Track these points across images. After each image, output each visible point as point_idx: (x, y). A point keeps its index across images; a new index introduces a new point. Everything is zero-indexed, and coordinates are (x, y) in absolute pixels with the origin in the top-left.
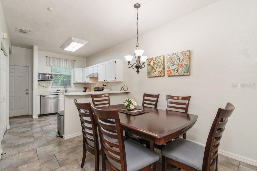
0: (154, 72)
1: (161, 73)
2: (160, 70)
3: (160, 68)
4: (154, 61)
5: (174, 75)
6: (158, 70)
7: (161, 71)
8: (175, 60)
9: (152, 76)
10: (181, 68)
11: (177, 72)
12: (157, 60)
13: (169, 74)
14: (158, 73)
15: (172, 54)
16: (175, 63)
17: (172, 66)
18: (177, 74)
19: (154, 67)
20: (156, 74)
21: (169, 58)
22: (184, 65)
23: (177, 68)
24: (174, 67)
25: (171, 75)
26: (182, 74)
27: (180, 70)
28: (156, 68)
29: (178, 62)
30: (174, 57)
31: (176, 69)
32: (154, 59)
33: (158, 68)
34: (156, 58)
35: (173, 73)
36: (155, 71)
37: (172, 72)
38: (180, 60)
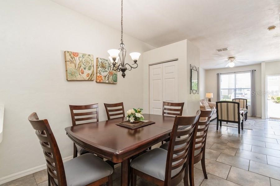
0: (80, 73)
1: (91, 76)
2: (90, 72)
3: (89, 69)
4: (81, 59)
5: (105, 82)
6: (87, 71)
7: (92, 74)
8: (106, 67)
9: (78, 79)
10: (111, 77)
11: (108, 79)
12: (86, 59)
13: (100, 80)
14: (88, 76)
15: (104, 59)
16: (107, 70)
17: (104, 72)
18: (107, 82)
19: (80, 67)
20: (85, 76)
21: (100, 62)
22: (114, 74)
23: (108, 75)
24: (106, 74)
25: (102, 81)
26: (112, 82)
27: (110, 78)
28: (83, 69)
29: (109, 69)
30: (106, 63)
31: (107, 77)
32: (80, 55)
33: (86, 69)
34: (84, 55)
35: (104, 80)
36: (83, 73)
37: (103, 78)
38: (111, 68)
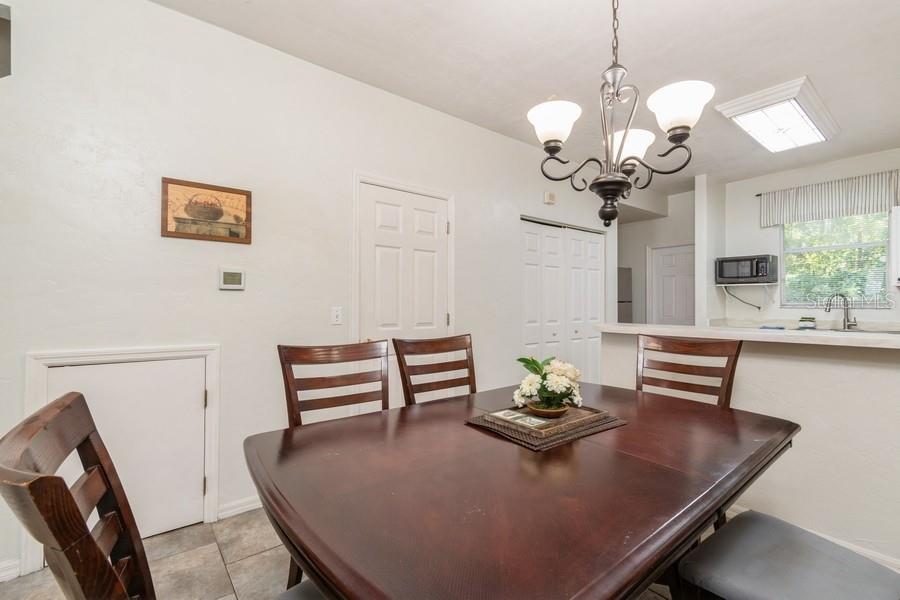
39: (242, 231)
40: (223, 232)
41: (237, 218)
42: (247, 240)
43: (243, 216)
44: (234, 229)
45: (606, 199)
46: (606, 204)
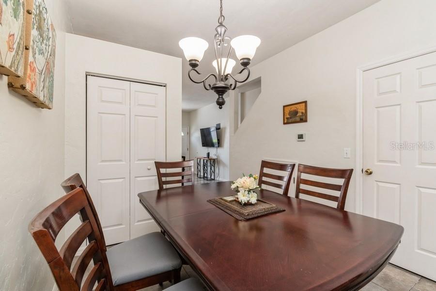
39: (304, 117)
40: (298, 119)
41: (302, 113)
42: (306, 121)
43: (304, 111)
44: (301, 118)
45: (219, 95)
46: (219, 98)
